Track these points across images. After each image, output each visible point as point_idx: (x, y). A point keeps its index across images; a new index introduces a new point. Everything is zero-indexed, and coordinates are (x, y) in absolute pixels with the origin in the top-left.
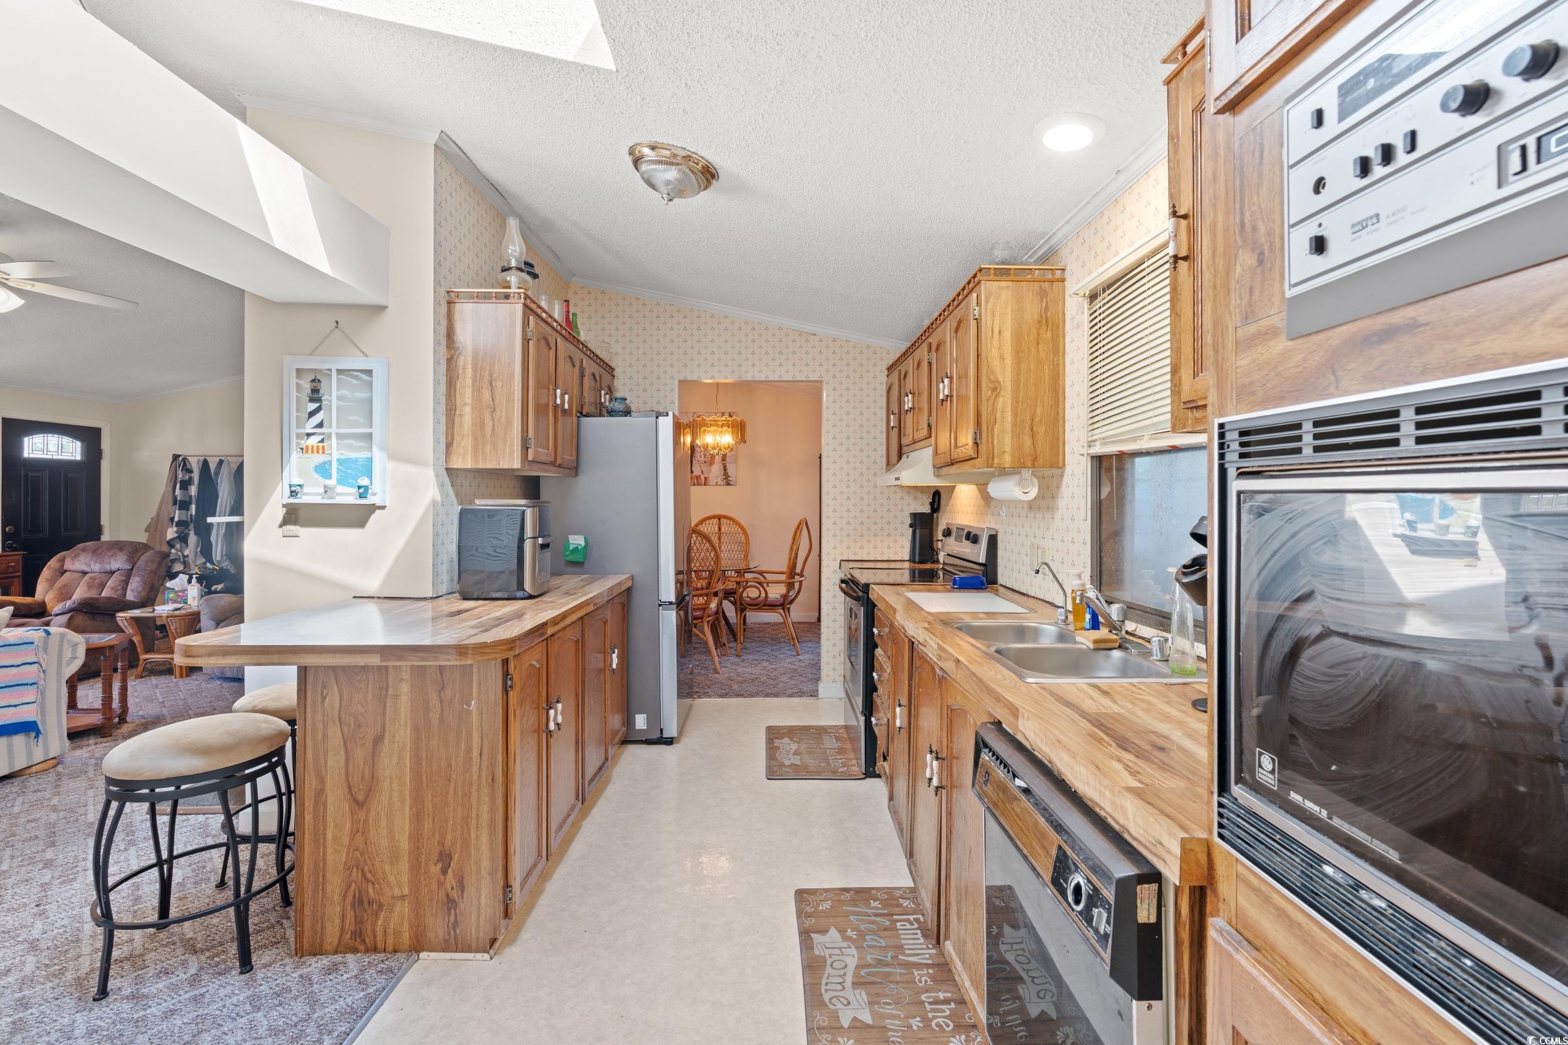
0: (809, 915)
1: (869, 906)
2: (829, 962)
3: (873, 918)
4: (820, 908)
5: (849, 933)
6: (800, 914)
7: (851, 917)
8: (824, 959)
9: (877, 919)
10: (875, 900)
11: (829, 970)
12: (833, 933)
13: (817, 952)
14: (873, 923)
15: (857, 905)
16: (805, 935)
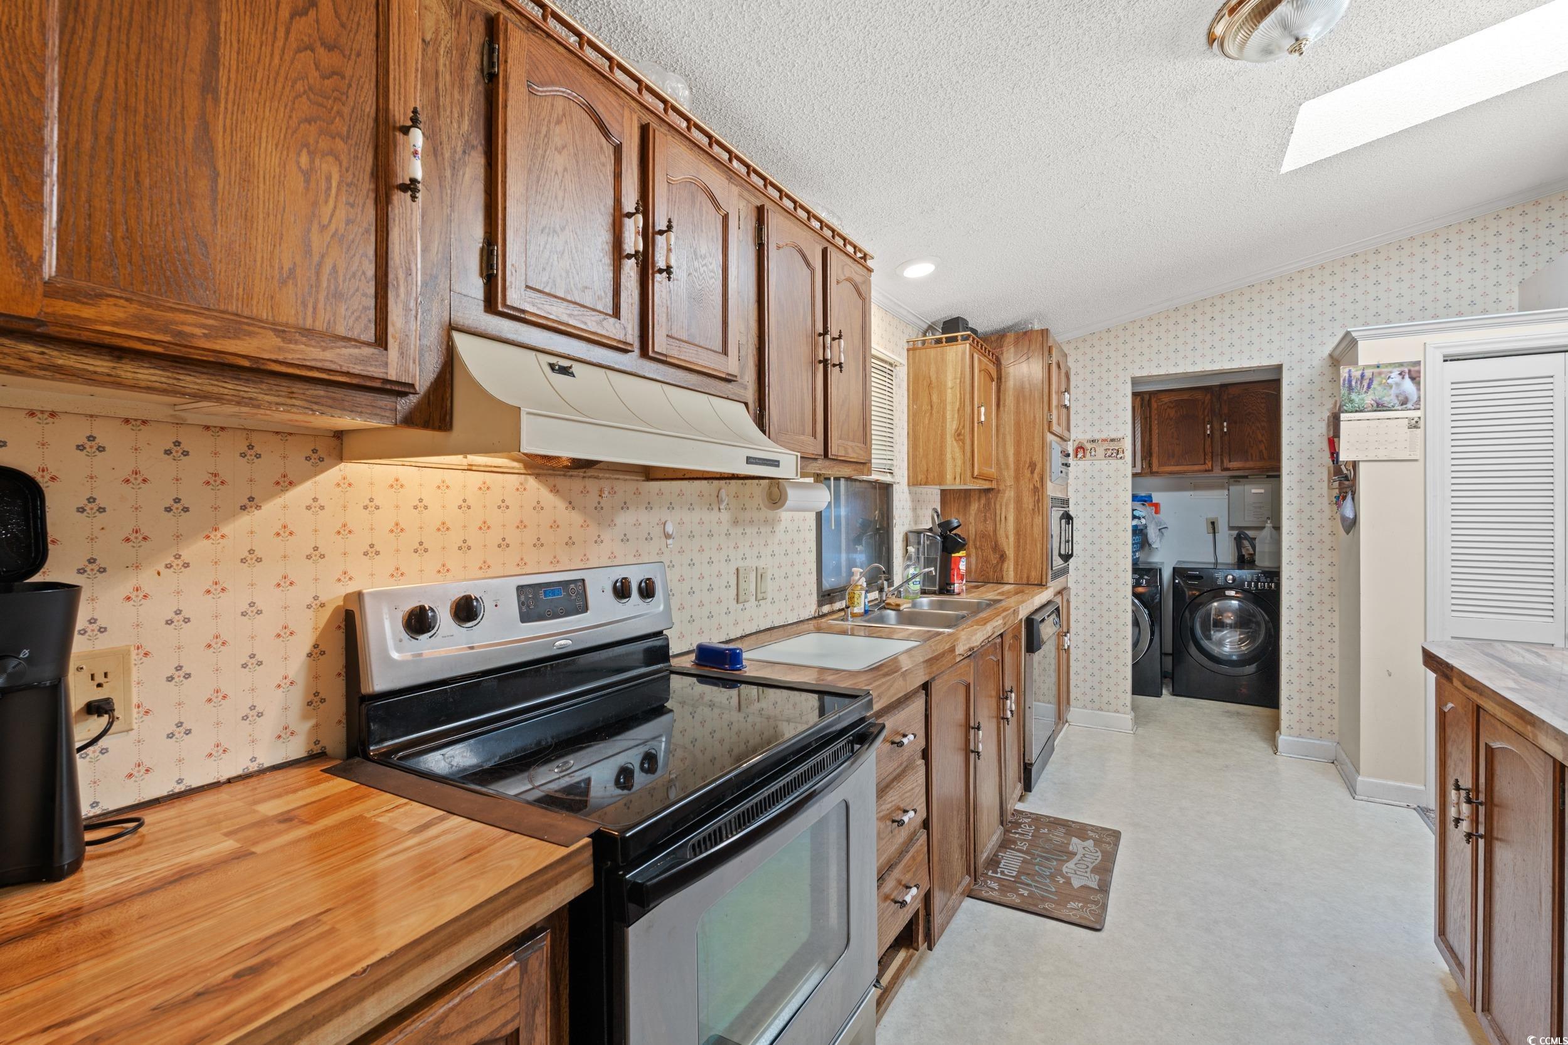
0: (1096, 903)
1: (1031, 892)
2: (1089, 870)
3: (1033, 884)
4: (1080, 905)
5: (1062, 881)
6: (1104, 907)
7: (1054, 890)
8: (1092, 872)
9: (1030, 882)
10: (1022, 895)
11: (1091, 866)
12: (1076, 883)
13: (1097, 877)
14: (1037, 881)
15: (1043, 896)
16: (1104, 888)
